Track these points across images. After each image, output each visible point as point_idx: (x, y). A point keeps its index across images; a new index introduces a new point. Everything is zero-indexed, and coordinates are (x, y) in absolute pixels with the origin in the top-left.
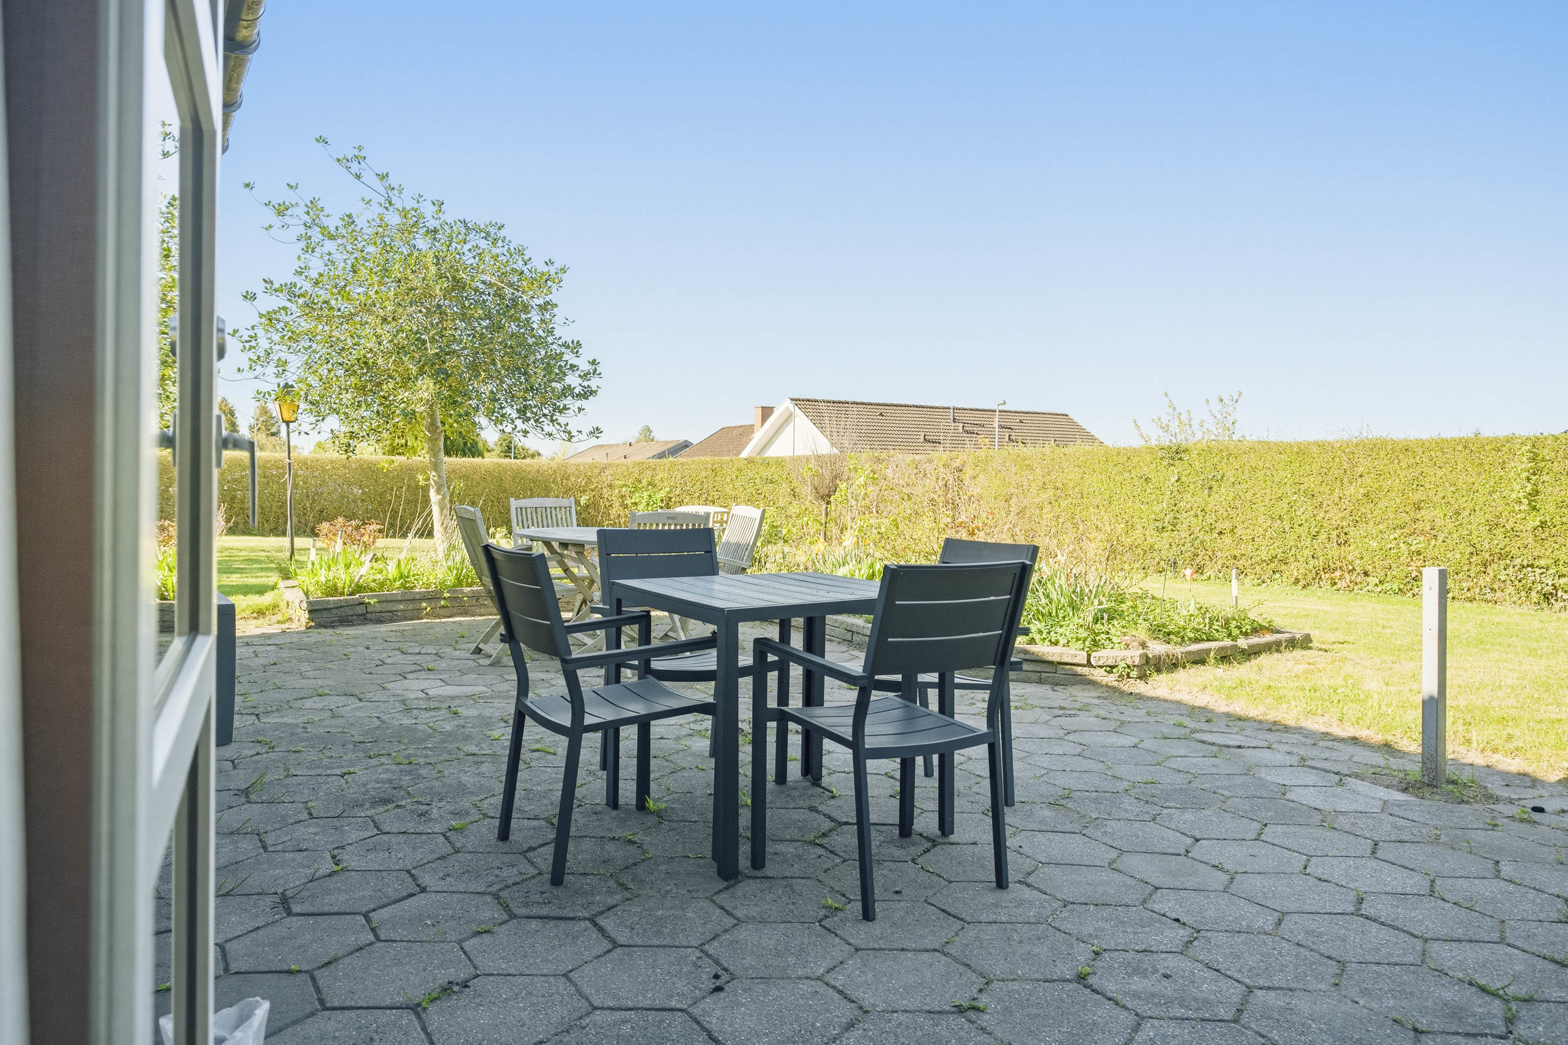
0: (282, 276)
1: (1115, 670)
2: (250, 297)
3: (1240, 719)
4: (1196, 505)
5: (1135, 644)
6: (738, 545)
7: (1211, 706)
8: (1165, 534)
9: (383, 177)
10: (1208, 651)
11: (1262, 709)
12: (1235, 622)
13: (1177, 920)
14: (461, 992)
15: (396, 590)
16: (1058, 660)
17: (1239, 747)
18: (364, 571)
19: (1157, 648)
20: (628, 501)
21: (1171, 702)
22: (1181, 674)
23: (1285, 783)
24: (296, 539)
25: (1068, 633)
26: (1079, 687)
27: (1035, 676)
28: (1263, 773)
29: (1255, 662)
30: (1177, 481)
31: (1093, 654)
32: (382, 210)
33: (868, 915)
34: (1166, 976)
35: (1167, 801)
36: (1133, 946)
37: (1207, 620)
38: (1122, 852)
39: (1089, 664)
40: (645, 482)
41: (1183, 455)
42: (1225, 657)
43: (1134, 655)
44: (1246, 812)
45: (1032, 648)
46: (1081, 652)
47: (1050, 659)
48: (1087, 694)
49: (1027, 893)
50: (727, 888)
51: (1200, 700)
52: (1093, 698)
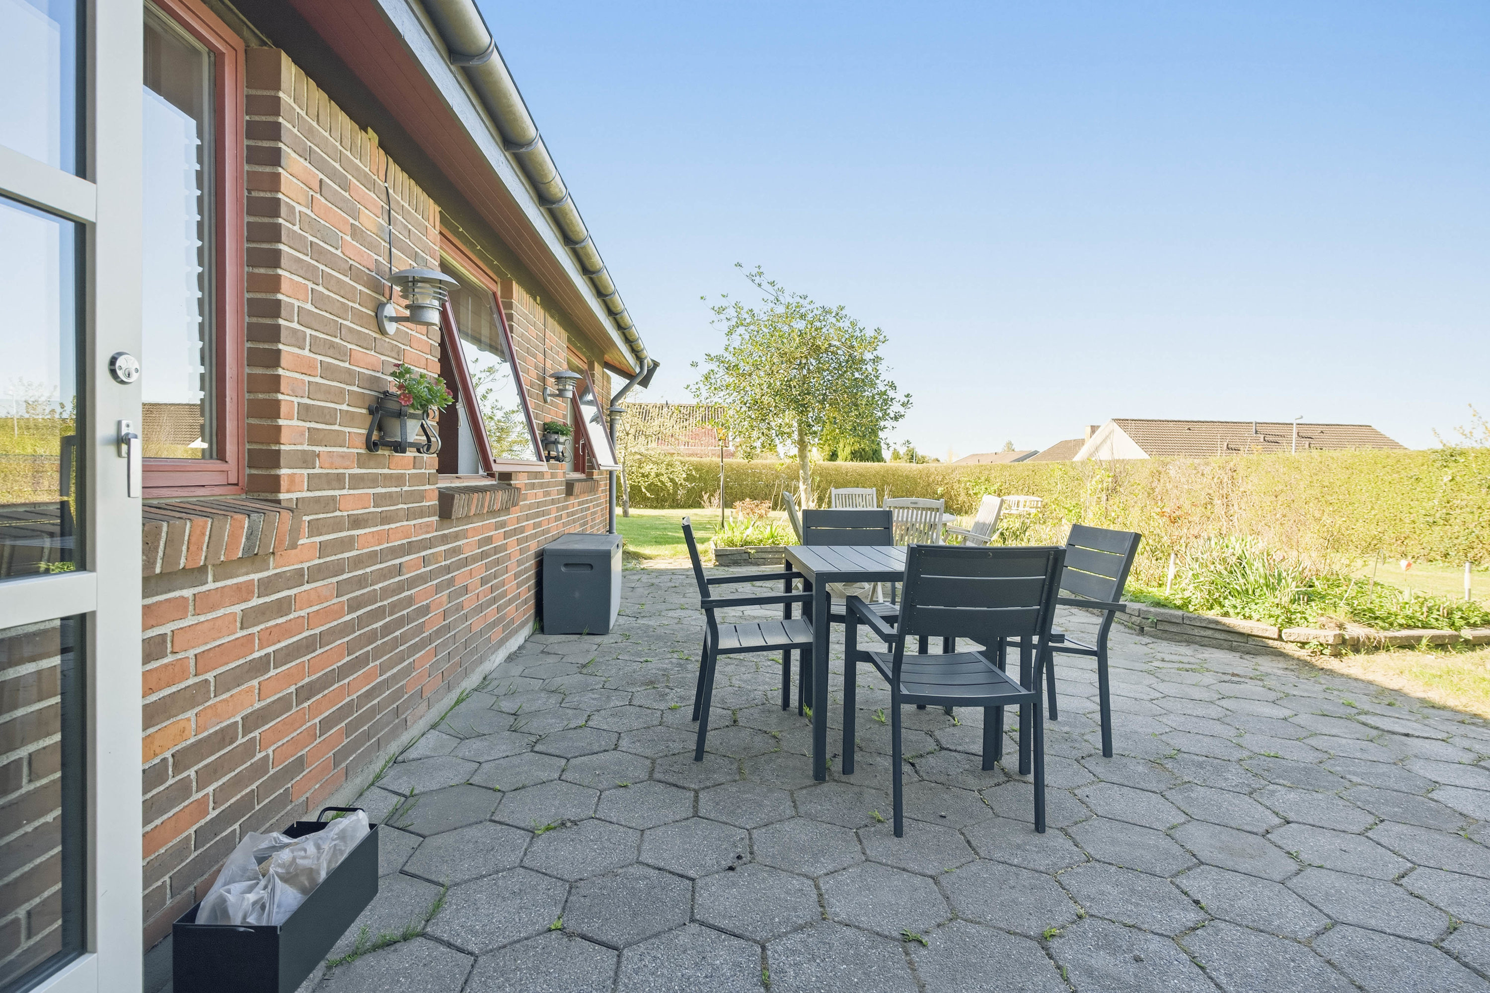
0: (717, 350)
1: (1307, 647)
2: (694, 365)
3: (1433, 707)
4: (1471, 503)
5: (1333, 625)
6: (984, 524)
7: (1406, 690)
8: (1436, 529)
9: (772, 284)
10: (1419, 639)
11: (1464, 700)
12: (1460, 613)
13: (1197, 902)
14: (570, 827)
15: (768, 544)
16: (1249, 632)
17: (1407, 735)
18: (751, 534)
19: (1356, 630)
20: (971, 492)
21: (1363, 681)
22: (1382, 656)
23: (1439, 780)
24: (725, 510)
25: (1261, 610)
26: (1269, 658)
27: (1225, 644)
28: (1418, 767)
29: (1478, 653)
30: (1451, 481)
31: (1284, 631)
32: (773, 305)
33: (898, 832)
34: (1138, 960)
35: (1278, 777)
36: (1121, 919)
37: (1425, 609)
38: (1190, 818)
39: (1280, 638)
40: (983, 479)
41: (1458, 458)
42: (1440, 645)
43: (1329, 635)
44: (1367, 802)
45: (1225, 620)
46: (1273, 627)
47: (1242, 630)
48: (1275, 664)
49: (1061, 841)
50: (815, 785)
51: (1394, 683)
52: (1279, 668)
